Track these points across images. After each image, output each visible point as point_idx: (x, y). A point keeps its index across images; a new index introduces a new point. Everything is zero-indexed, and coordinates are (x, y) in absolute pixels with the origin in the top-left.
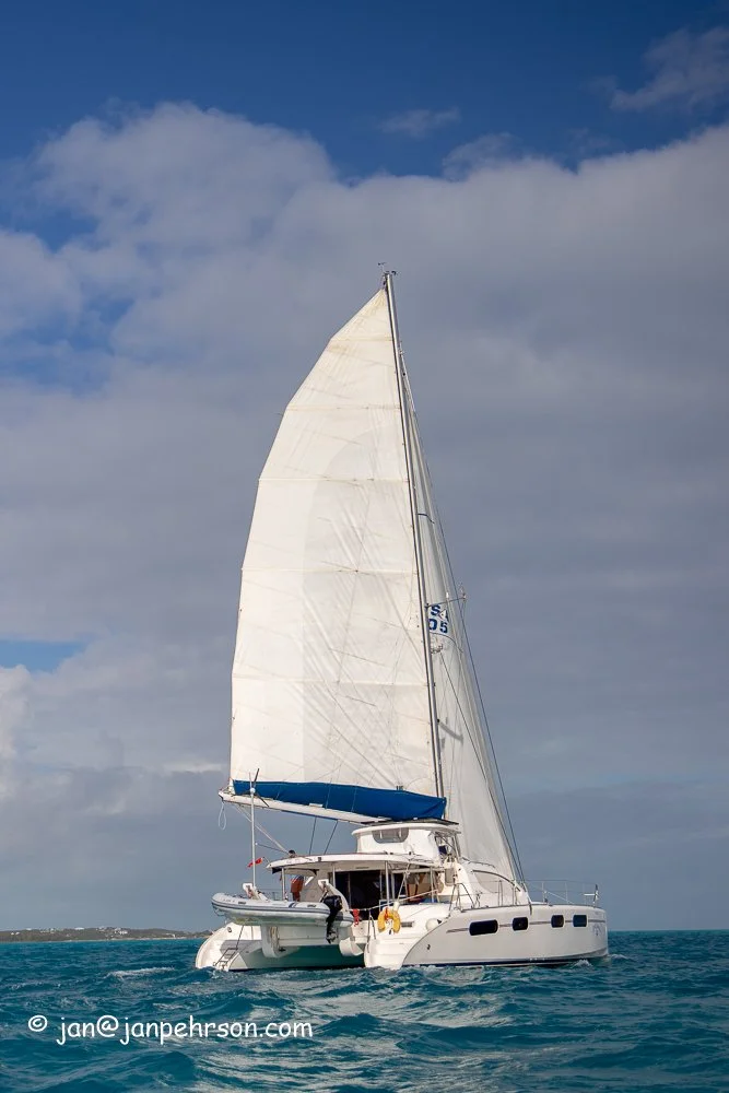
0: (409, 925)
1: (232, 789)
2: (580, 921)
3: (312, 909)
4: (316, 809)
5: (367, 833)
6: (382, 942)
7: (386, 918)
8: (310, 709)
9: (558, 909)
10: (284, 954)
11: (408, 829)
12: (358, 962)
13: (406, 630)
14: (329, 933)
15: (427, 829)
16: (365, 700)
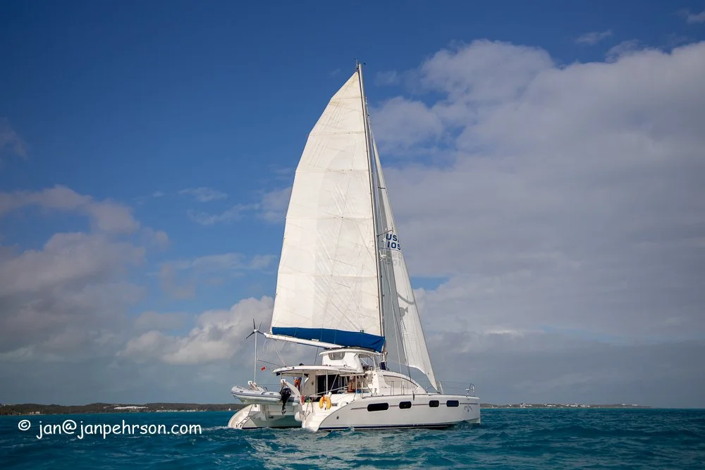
0: (336, 405)
1: (271, 331)
2: (453, 404)
3: (271, 396)
4: (315, 342)
5: (325, 354)
6: (317, 414)
7: (324, 400)
8: (317, 289)
9: (435, 397)
10: (273, 419)
11: (344, 352)
12: (299, 425)
13: (367, 248)
14: (283, 408)
15: (354, 352)
16: (345, 284)
